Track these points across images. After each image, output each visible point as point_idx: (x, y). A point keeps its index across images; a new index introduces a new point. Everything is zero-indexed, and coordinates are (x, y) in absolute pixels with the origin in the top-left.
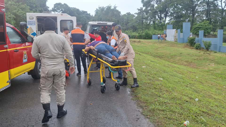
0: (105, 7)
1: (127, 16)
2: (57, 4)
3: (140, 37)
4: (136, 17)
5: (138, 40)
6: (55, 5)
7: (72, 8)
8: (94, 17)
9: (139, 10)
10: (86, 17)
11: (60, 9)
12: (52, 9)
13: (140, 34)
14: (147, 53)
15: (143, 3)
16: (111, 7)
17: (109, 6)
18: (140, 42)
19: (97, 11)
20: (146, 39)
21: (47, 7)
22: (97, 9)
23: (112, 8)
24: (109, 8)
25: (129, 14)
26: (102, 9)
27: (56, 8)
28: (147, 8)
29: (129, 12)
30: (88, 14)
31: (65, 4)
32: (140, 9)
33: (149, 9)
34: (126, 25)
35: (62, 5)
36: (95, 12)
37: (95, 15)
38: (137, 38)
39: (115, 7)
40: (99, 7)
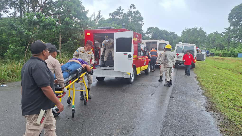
0: (191, 29)
1: (213, 36)
2: (150, 28)
3: (225, 55)
4: (224, 36)
5: (222, 57)
6: (148, 29)
7: (162, 30)
8: (180, 38)
9: (226, 29)
10: (173, 37)
11: (152, 32)
12: (145, 32)
13: (225, 52)
14: (228, 69)
15: (230, 23)
16: (196, 29)
17: (195, 28)
18: (223, 59)
19: (184, 33)
20: (231, 57)
21: (142, 31)
22: (184, 31)
23: (198, 29)
24: (195, 29)
25: (216, 33)
26: (188, 31)
27: (149, 32)
28: (235, 27)
29: (216, 32)
30: (175, 35)
31: (156, 28)
32: (228, 28)
33: (238, 27)
34: (213, 43)
35: (154, 28)
36: (182, 33)
37: (182, 36)
38: (222, 56)
39: (201, 29)
40: (186, 29)
